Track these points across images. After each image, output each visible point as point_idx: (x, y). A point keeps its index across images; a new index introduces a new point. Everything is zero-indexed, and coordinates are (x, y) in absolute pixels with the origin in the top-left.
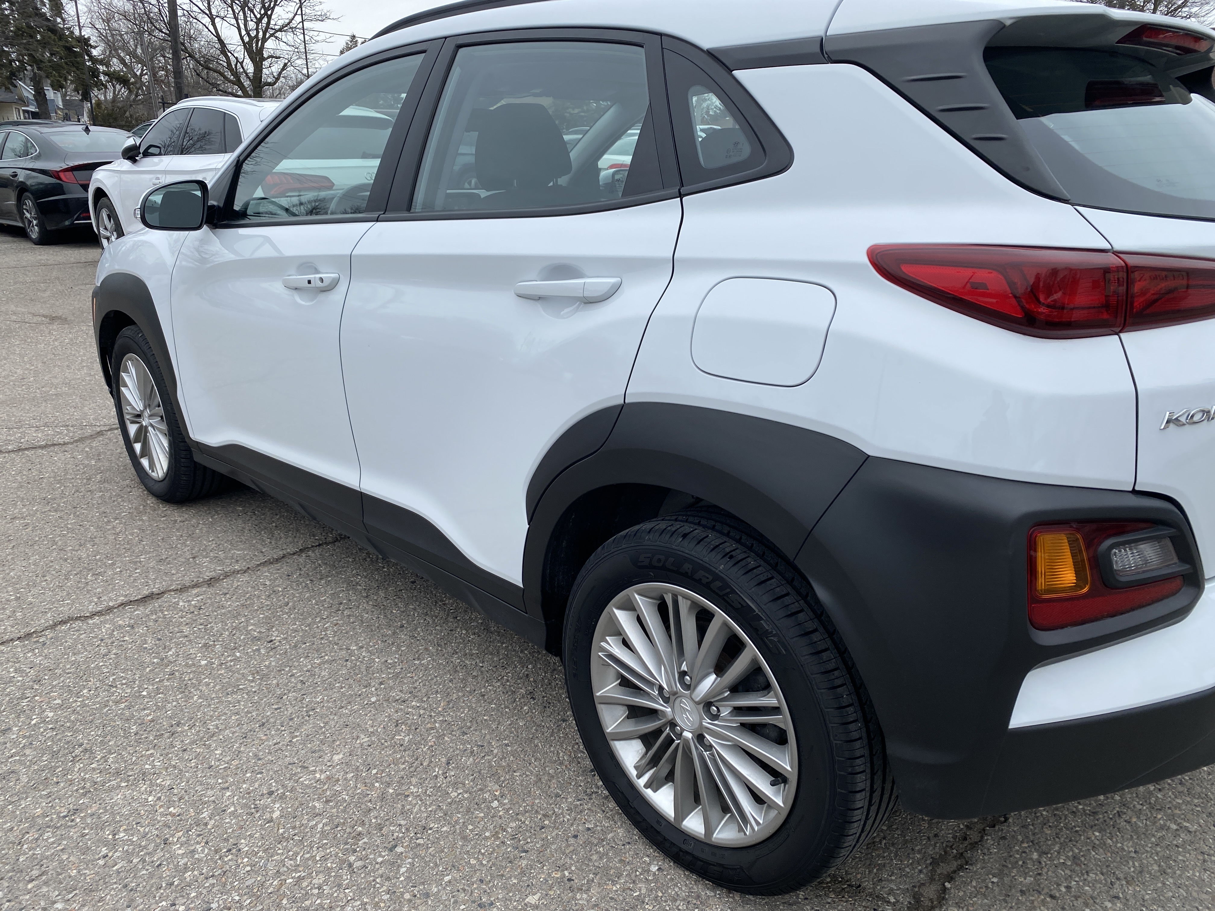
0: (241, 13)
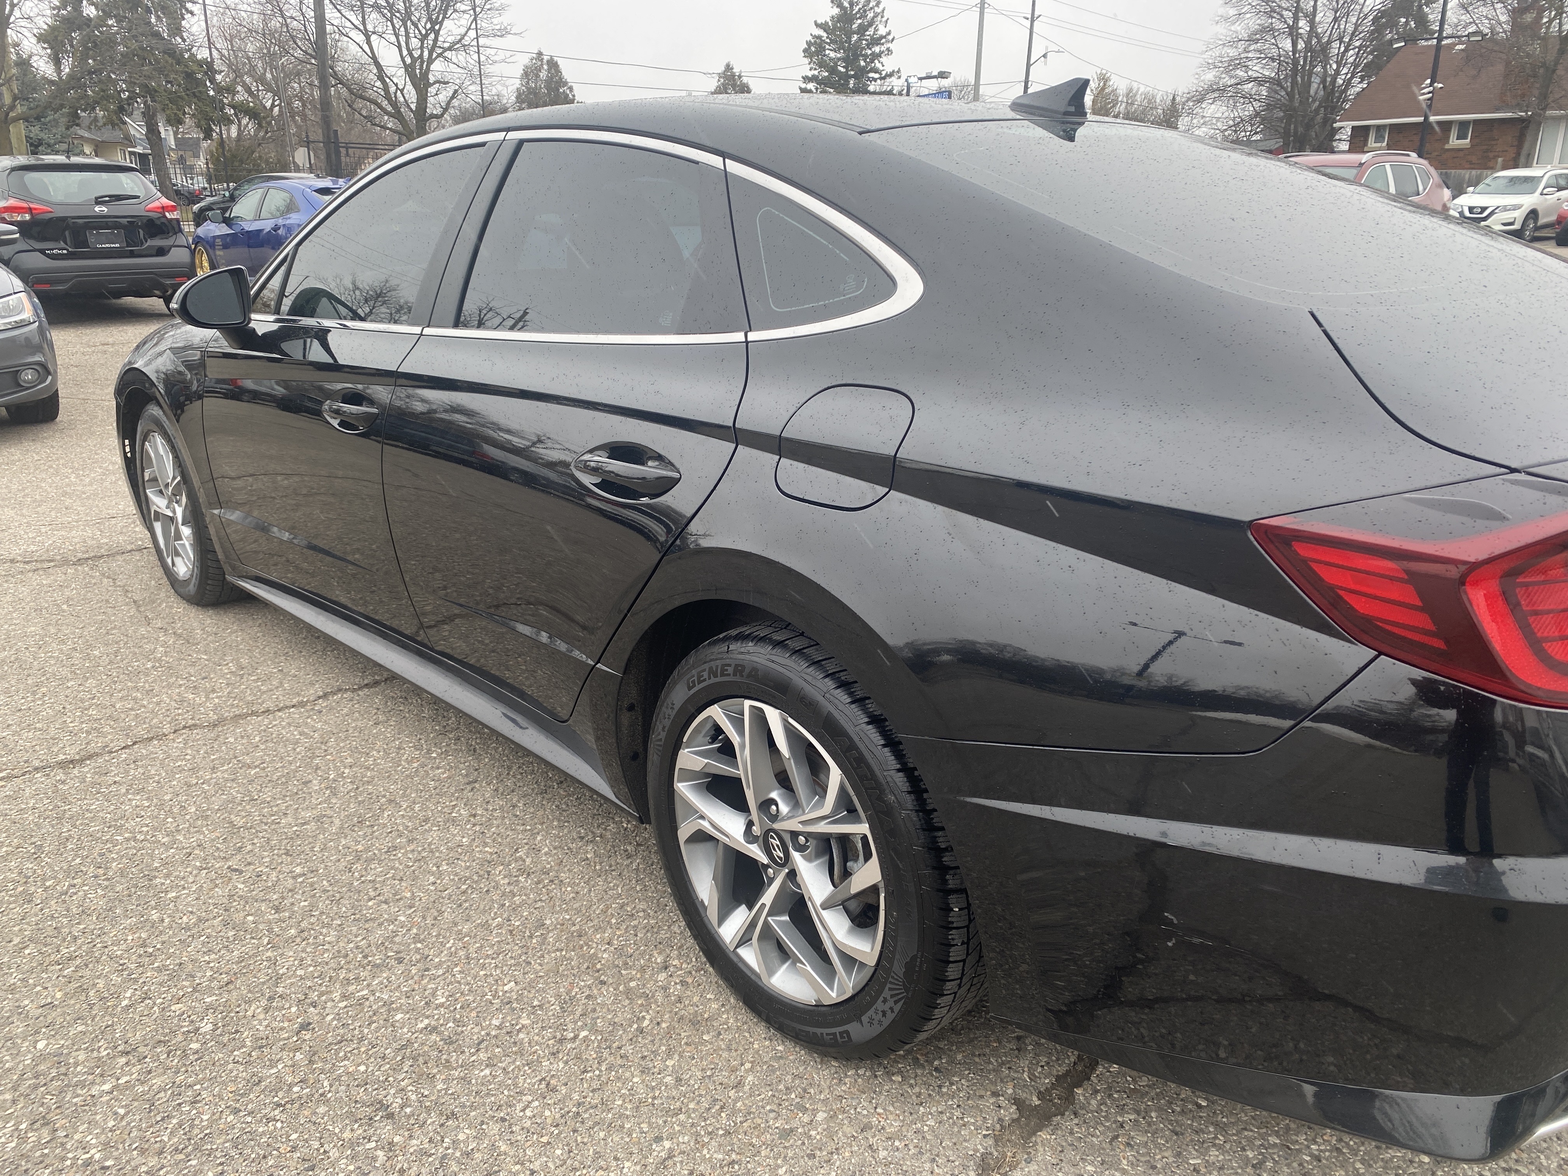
0: (402, 29)
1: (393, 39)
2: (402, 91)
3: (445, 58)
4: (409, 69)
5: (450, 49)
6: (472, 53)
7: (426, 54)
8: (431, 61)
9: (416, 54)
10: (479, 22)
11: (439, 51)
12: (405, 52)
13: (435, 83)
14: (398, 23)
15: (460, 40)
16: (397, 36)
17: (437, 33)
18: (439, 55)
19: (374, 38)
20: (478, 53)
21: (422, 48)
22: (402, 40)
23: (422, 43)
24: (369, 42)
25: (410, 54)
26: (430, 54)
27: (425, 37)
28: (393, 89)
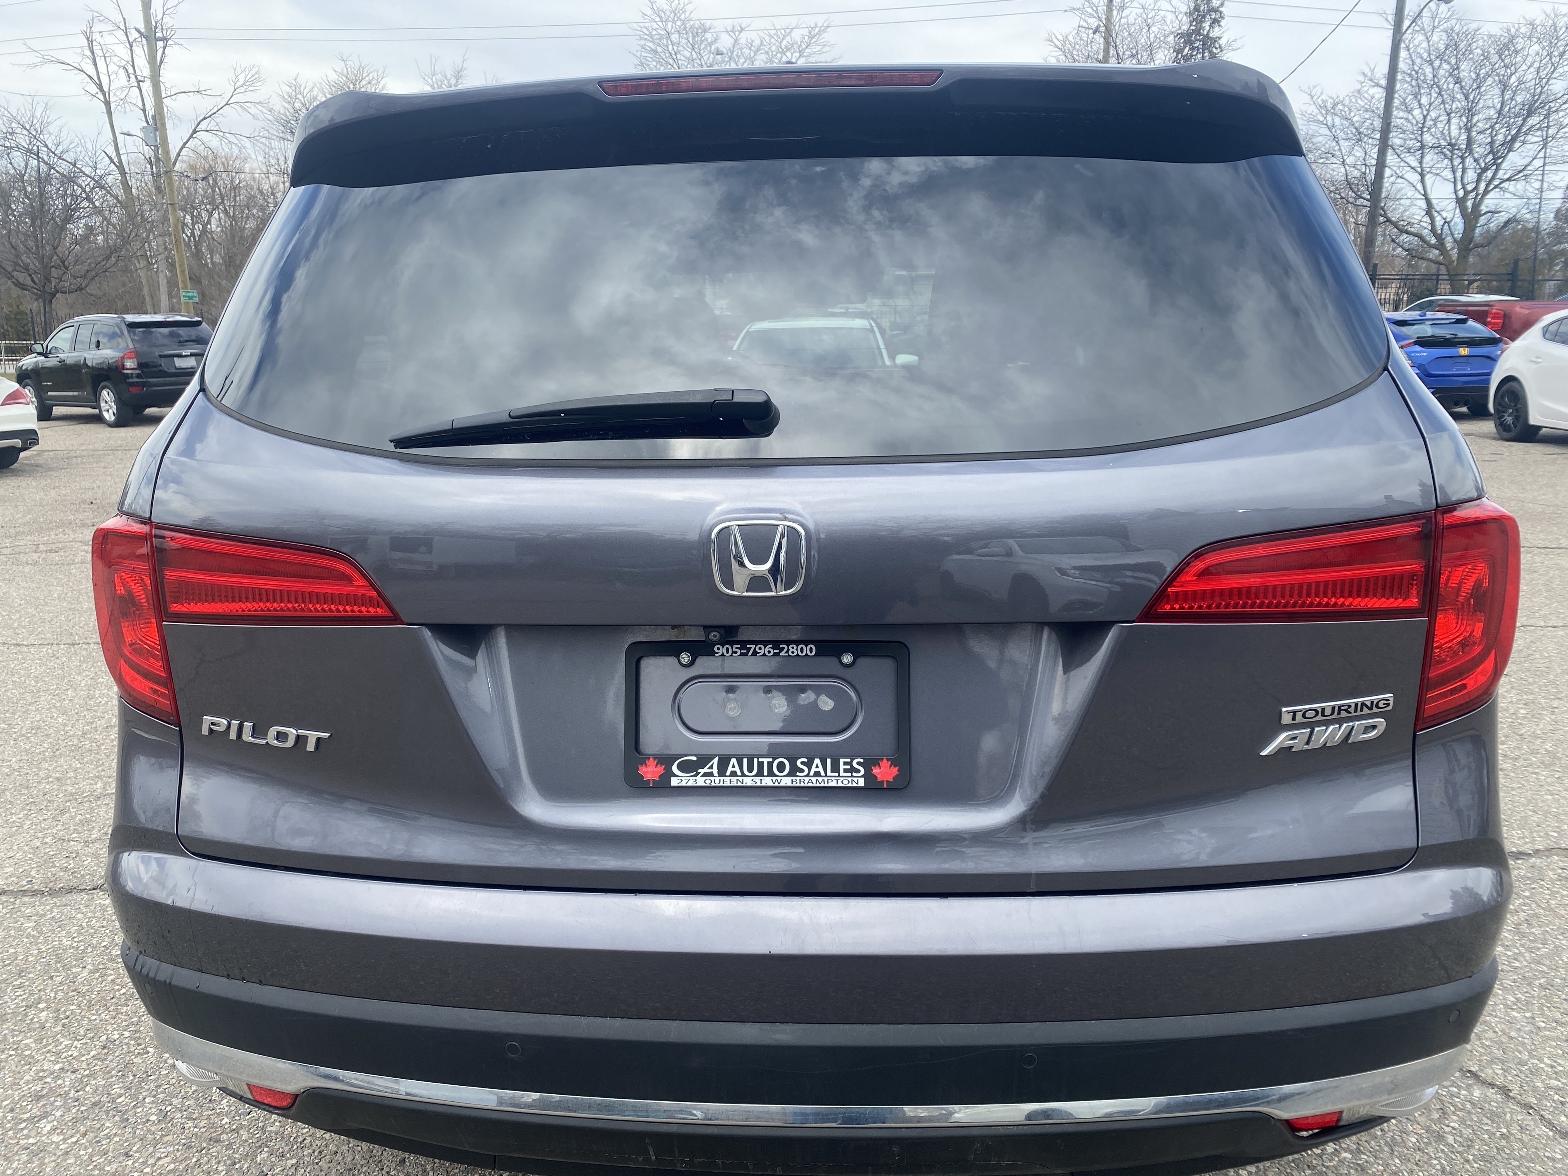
1: (1450, 176)
2: (1449, 223)
3: (1501, 188)
4: (1461, 202)
5: (1509, 180)
6: (1532, 181)
7: (1482, 186)
8: (1486, 192)
9: (1470, 187)
10: (1548, 150)
11: (1496, 182)
12: (1459, 186)
13: (1487, 213)
14: (1457, 161)
15: (1523, 170)
16: (1454, 172)
17: (1498, 167)
18: (1496, 187)
19: (1428, 177)
20: (1542, 181)
21: (1478, 181)
22: (1459, 174)
23: (1480, 176)
24: (1422, 181)
25: (1464, 187)
26: (1487, 186)
27: (1485, 170)
28: (1439, 222)
